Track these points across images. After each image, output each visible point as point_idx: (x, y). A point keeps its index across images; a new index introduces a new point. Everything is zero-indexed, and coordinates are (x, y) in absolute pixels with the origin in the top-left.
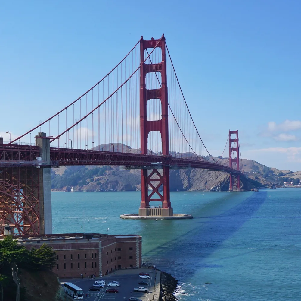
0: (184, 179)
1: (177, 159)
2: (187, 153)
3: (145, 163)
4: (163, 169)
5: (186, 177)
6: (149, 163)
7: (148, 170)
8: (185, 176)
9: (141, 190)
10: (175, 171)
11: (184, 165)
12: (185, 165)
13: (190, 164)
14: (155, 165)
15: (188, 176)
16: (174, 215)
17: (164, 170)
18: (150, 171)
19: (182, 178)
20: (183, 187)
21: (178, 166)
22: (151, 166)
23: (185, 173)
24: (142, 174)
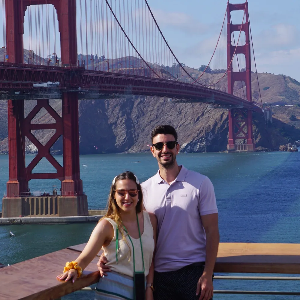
0: (116, 123)
1: (96, 75)
3: (18, 85)
4: (62, 98)
5: (120, 119)
6: (27, 85)
7: (25, 101)
8: (120, 114)
9: (9, 153)
10: (93, 103)
11: (114, 88)
12: (118, 88)
13: (130, 86)
14: (42, 89)
15: (125, 117)
16: (90, 213)
17: (66, 100)
18: (29, 105)
19: (111, 120)
20: (116, 142)
21: (100, 92)
22: (32, 93)
23: (120, 108)
24: (11, 112)
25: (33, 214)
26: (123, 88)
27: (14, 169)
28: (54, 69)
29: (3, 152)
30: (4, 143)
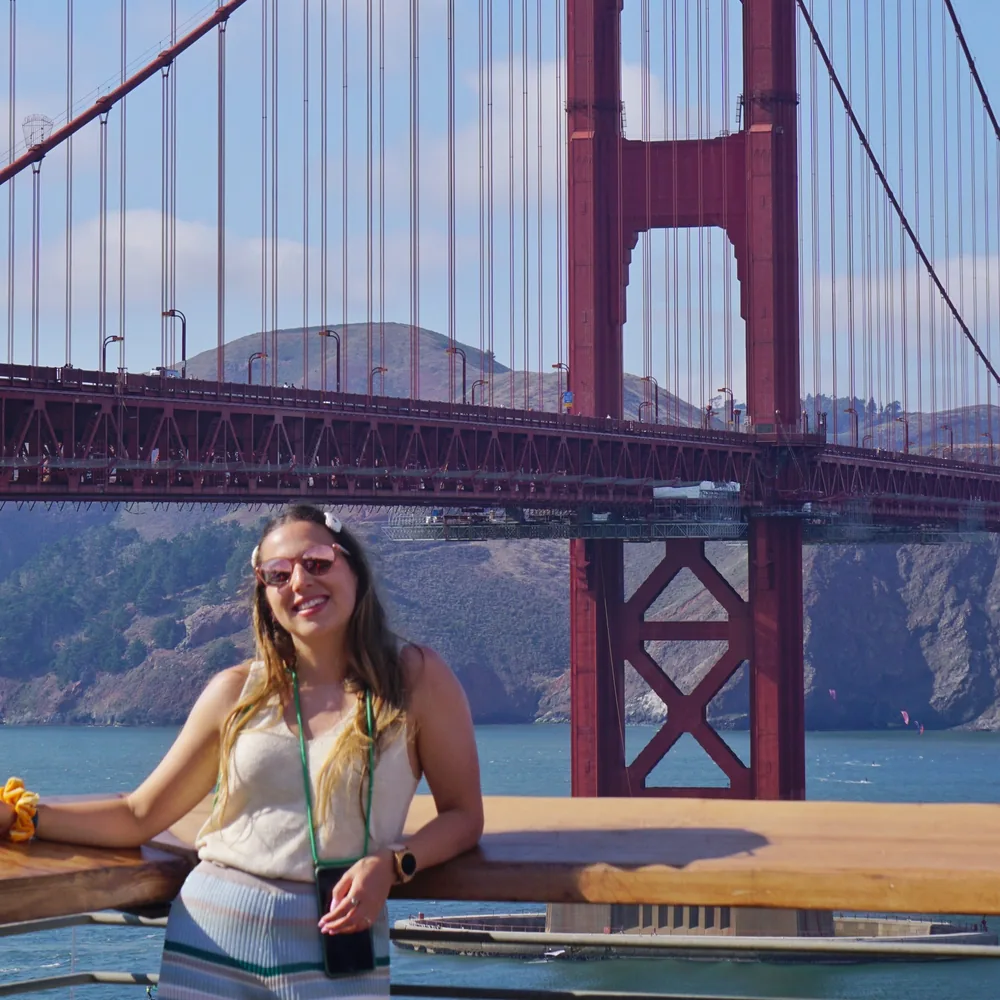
0: (934, 628)
1: (866, 462)
2: (966, 410)
3: (602, 490)
4: (746, 535)
5: (949, 613)
6: (632, 491)
7: (628, 547)
8: (949, 598)
9: (574, 717)
10: (858, 557)
11: (925, 506)
12: (939, 507)
13: (977, 502)
14: (682, 504)
15: (966, 607)
16: (839, 927)
17: (762, 543)
18: (640, 559)
19: (918, 618)
20: (932, 693)
21: (877, 519)
22: (650, 517)
23: (949, 577)
24: (582, 579)
25: (647, 923)
26: (953, 508)
27: (588, 772)
28: (723, 442)
29: (558, 714)
30: (563, 687)
